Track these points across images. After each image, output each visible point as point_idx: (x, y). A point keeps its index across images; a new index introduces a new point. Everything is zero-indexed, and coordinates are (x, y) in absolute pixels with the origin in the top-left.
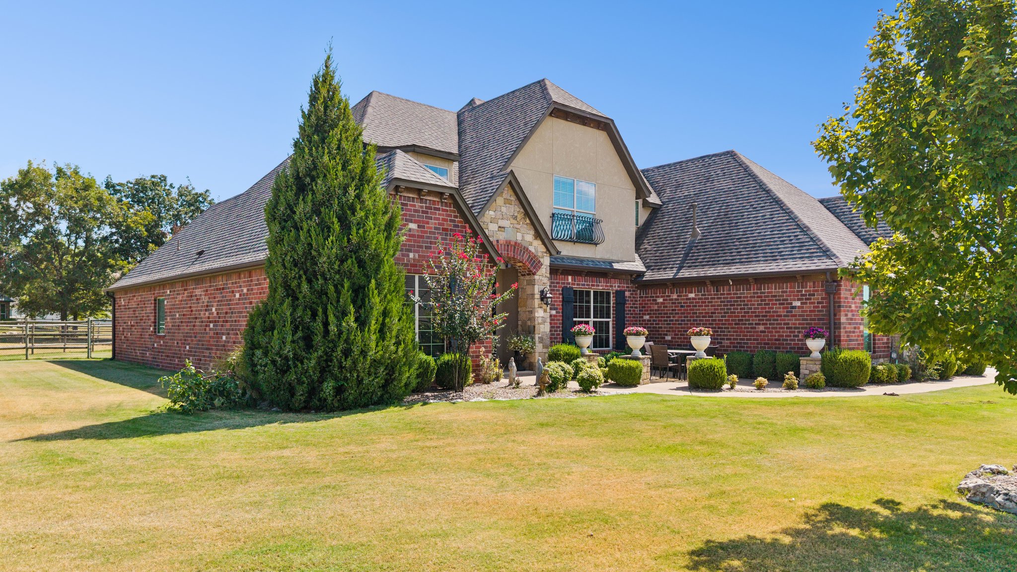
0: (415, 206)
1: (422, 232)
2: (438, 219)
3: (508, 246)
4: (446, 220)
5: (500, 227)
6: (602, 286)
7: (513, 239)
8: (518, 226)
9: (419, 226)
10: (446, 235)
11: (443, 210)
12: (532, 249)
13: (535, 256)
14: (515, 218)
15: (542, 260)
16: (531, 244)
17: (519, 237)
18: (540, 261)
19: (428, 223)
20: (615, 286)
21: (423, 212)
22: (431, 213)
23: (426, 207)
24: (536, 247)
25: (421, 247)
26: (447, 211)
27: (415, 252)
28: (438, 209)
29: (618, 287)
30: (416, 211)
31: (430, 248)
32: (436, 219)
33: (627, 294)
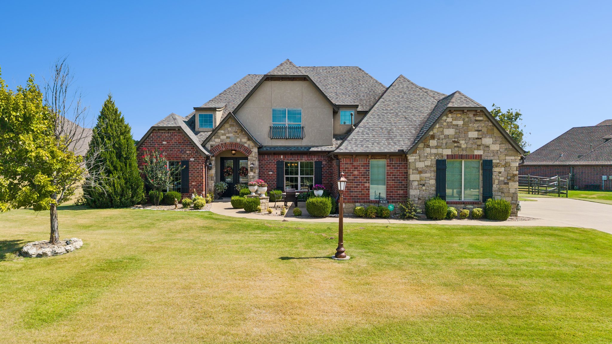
0: (165, 135)
1: (169, 145)
2: (176, 139)
3: (232, 145)
4: (180, 139)
5: (227, 137)
6: (304, 159)
7: (235, 142)
8: (238, 136)
9: (167, 143)
10: (180, 145)
11: (178, 135)
12: (246, 145)
13: (248, 148)
14: (236, 132)
15: (252, 150)
16: (246, 143)
17: (238, 140)
18: (250, 150)
19: (171, 141)
20: (315, 159)
21: (169, 137)
22: (173, 137)
23: (171, 135)
24: (249, 144)
25: (168, 150)
26: (180, 135)
27: (166, 152)
28: (176, 135)
29: (317, 159)
30: (165, 137)
31: (172, 150)
32: (175, 139)
33: (324, 163)
